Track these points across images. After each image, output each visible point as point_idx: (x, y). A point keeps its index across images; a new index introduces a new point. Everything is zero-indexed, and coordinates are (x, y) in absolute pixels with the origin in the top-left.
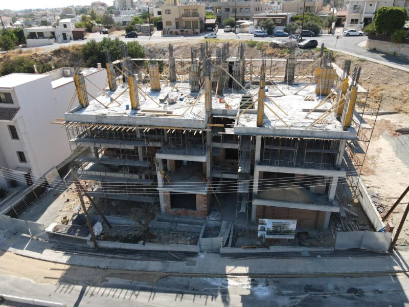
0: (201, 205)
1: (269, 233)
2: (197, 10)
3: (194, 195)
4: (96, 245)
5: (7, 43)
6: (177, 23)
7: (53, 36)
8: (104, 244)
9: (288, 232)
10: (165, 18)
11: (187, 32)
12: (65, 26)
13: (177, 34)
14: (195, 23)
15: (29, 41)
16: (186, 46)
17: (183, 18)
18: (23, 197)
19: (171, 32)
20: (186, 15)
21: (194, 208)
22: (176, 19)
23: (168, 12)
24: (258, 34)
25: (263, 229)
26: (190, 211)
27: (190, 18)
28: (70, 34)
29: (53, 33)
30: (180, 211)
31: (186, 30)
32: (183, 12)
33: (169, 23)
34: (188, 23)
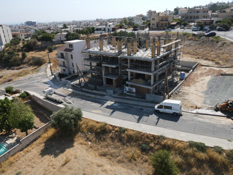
0: (114, 84)
1: (128, 92)
2: (167, 18)
3: (112, 79)
4: (81, 89)
5: (87, 32)
6: (157, 24)
7: (105, 30)
8: (83, 89)
9: (133, 93)
10: (152, 22)
11: (160, 28)
12: (110, 26)
13: (155, 30)
14: (166, 24)
15: (95, 32)
16: (154, 35)
17: (160, 22)
18: (70, 77)
19: (153, 28)
20: (162, 20)
21: (112, 85)
22: (157, 22)
23: (154, 19)
24: (194, 29)
25: (126, 91)
26: (111, 86)
27: (163, 22)
28: (111, 29)
29: (105, 29)
30: (109, 85)
31: (160, 27)
32: (160, 19)
33: (153, 24)
34: (162, 24)
